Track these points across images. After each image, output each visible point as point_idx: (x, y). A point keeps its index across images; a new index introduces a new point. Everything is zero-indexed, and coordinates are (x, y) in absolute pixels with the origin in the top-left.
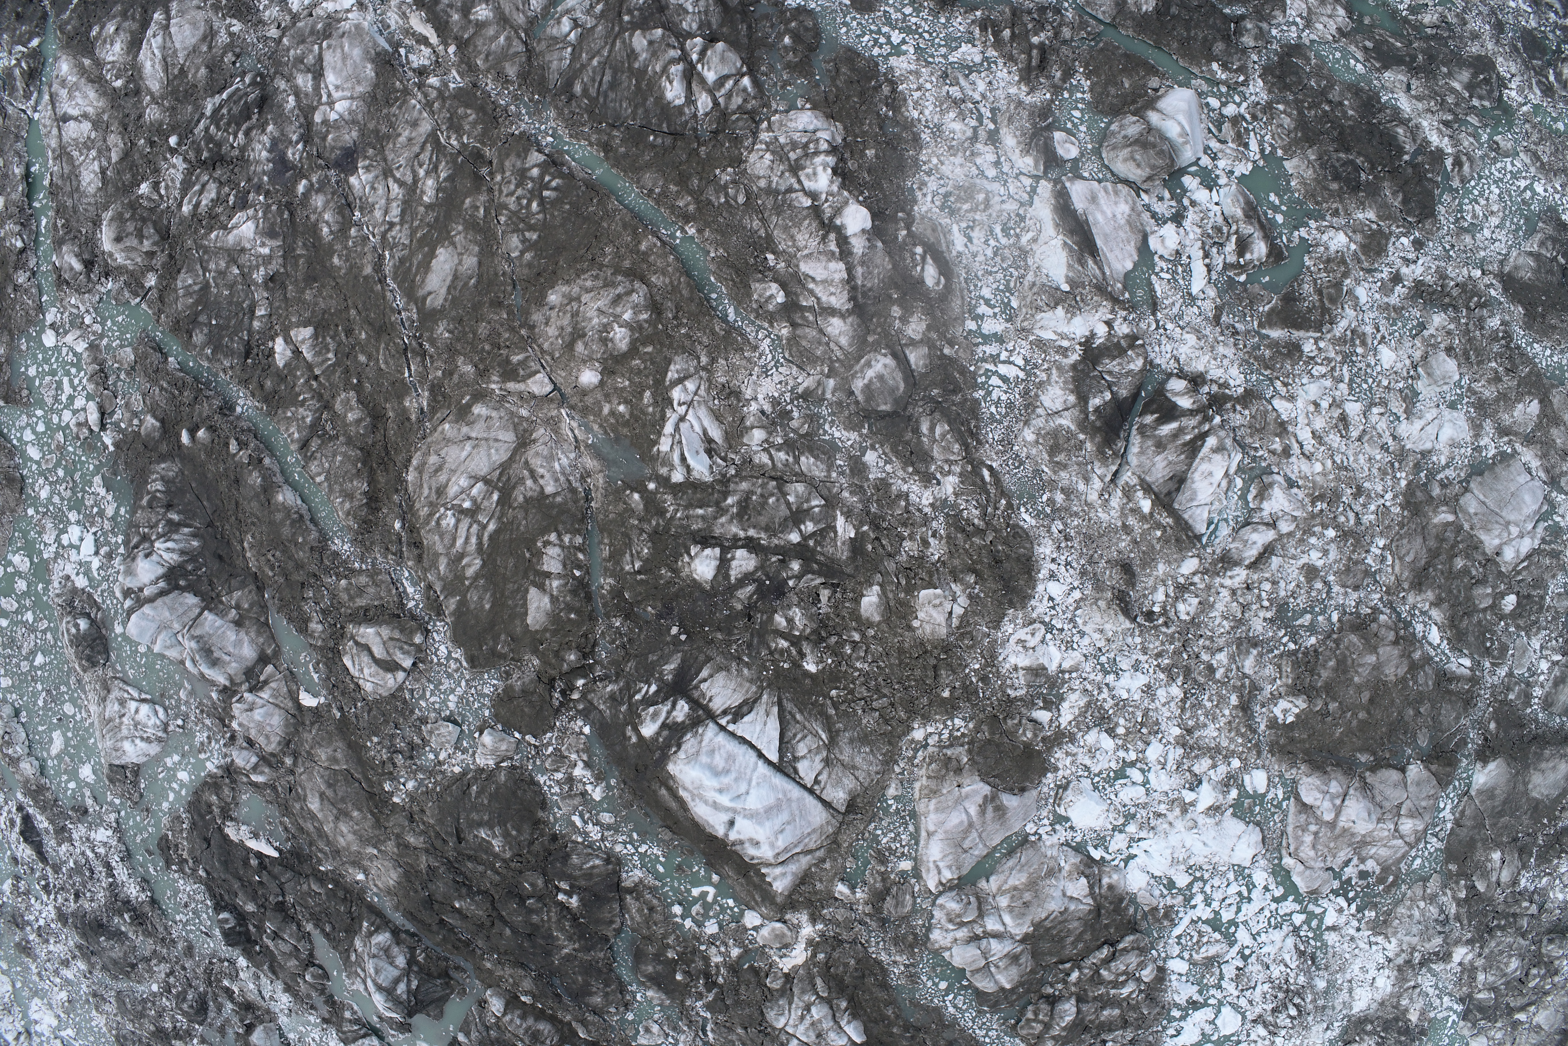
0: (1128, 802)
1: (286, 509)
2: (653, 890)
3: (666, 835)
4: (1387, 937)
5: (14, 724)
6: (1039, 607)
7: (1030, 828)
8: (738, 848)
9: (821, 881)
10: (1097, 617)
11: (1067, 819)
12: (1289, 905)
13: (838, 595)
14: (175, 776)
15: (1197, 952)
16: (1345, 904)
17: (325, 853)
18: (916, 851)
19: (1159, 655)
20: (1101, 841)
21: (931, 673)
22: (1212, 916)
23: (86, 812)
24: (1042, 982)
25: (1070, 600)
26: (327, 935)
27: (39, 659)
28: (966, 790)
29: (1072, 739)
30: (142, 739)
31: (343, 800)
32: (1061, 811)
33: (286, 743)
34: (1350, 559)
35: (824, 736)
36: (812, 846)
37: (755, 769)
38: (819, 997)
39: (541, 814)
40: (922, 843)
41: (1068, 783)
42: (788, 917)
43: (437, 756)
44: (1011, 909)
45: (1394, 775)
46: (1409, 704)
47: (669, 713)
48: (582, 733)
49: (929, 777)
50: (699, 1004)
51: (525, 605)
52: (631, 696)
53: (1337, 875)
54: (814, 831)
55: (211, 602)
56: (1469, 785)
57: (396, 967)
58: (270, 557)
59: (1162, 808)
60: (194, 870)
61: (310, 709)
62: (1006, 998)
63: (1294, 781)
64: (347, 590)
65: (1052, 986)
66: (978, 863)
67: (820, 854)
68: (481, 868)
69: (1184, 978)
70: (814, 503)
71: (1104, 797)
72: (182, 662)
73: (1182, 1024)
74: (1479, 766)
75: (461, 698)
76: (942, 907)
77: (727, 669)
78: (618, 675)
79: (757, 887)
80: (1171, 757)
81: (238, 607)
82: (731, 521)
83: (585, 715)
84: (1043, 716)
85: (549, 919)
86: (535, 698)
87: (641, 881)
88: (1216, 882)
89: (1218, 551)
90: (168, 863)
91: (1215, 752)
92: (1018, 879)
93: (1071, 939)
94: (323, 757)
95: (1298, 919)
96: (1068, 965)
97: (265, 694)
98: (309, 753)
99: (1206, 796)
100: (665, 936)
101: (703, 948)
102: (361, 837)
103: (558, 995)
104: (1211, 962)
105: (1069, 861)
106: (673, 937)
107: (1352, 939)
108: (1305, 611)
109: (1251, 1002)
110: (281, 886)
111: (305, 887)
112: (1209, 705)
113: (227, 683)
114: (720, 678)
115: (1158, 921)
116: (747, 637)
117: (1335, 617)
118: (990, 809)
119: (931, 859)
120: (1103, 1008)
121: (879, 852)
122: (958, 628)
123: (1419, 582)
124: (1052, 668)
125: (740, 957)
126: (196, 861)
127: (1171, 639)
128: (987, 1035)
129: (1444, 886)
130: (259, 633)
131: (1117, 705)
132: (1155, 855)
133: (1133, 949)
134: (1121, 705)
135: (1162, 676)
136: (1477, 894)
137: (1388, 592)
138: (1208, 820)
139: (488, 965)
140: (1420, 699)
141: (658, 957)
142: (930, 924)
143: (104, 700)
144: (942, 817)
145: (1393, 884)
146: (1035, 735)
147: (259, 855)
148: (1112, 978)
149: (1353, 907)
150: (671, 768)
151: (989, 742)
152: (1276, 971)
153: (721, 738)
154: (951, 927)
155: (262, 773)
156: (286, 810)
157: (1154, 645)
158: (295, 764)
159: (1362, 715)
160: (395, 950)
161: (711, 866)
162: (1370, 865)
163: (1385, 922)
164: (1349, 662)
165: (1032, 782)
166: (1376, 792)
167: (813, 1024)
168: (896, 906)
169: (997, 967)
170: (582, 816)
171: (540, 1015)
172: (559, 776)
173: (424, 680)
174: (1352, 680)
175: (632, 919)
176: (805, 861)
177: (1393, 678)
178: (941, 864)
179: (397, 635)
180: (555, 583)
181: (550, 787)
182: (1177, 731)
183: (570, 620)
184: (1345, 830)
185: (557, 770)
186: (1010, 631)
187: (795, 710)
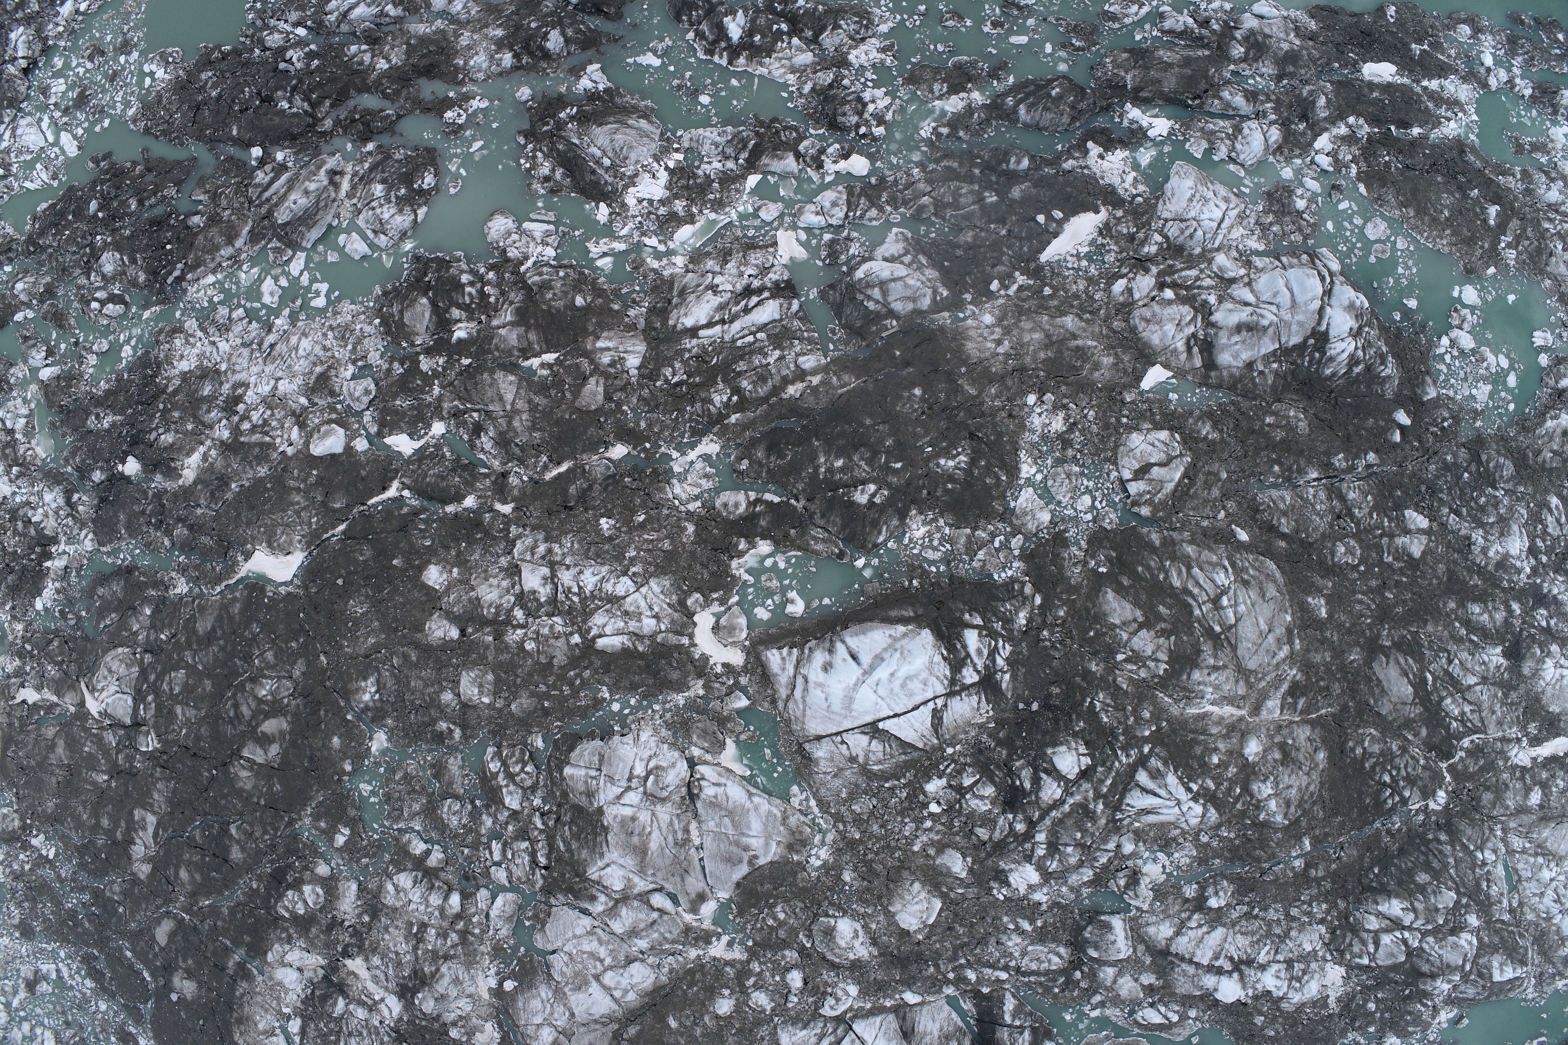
8: (826, 644)
9: (759, 692)
31: (1060, 353)
33: (1133, 334)
35: (875, 768)
36: (791, 705)
37: (889, 708)
42: (744, 646)
44: (635, 819)
47: (975, 666)
51: (1126, 599)
52: (1003, 638)
54: (804, 715)
55: (1281, 354)
67: (781, 705)
70: (1055, 865)
79: (782, 635)
81: (1262, 373)
82: (1086, 799)
93: (575, 845)
96: (551, 823)
114: (972, 715)
119: (728, 784)
130: (1232, 377)
133: (529, 880)
148: (516, 848)
150: (927, 636)
153: (930, 695)
154: (652, 765)
155: (1122, 292)
165: (738, 895)
168: (704, 731)
169: (592, 777)
176: (783, 692)
178: (721, 790)
180: (1125, 636)
187: (909, 758)
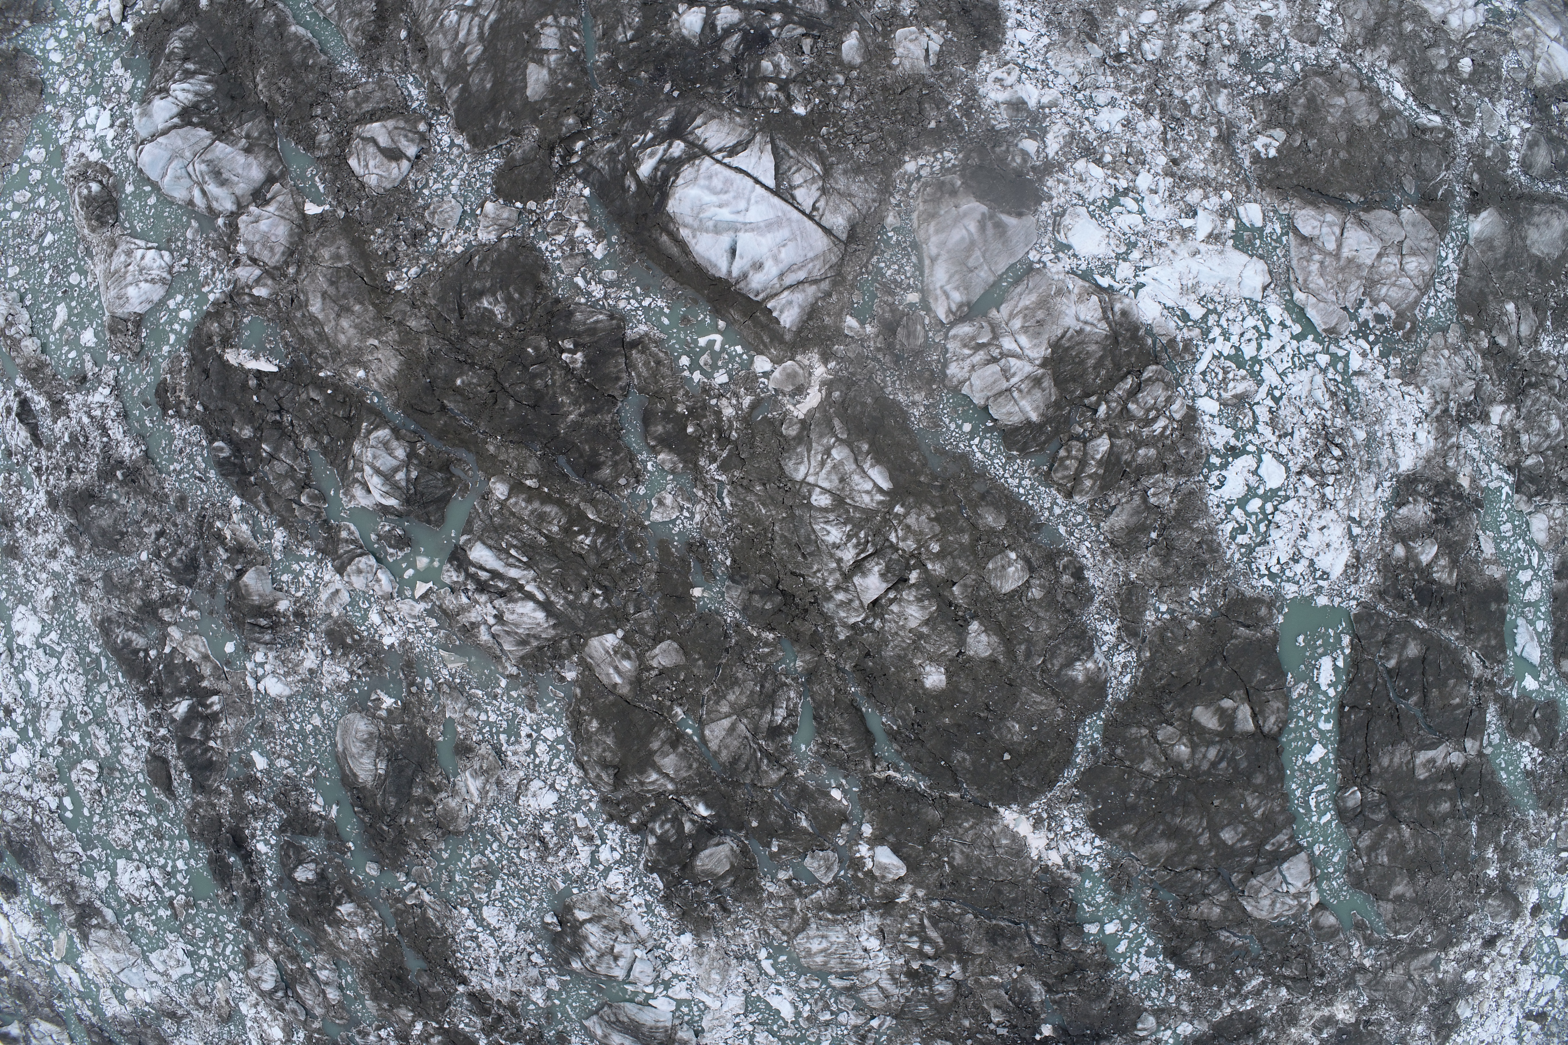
0: (1127, 230)
1: (298, 39)
2: (659, 343)
3: (670, 284)
4: (1417, 387)
5: (18, 307)
6: (1012, 52)
7: (1033, 256)
8: (742, 285)
9: (829, 315)
10: (1068, 57)
11: (1069, 247)
12: (1309, 345)
13: (820, 45)
14: (177, 316)
15: (1226, 390)
16: (1367, 347)
17: (325, 358)
18: (922, 282)
19: (1133, 92)
20: (1107, 269)
21: (915, 106)
22: (1233, 352)
23: (84, 379)
24: (1068, 421)
25: (1040, 45)
26: (325, 450)
27: (49, 238)
28: (964, 208)
29: (1062, 170)
30: (146, 281)
31: (345, 296)
32: (1061, 238)
33: (290, 252)
34: (1301, 17)
35: (818, 168)
36: (816, 274)
37: (753, 191)
38: (838, 439)
39: (543, 276)
40: (927, 271)
41: (1064, 211)
42: (798, 358)
43: (439, 241)
44: (1025, 329)
45: (1389, 215)
46: (1388, 152)
47: (666, 151)
48: (582, 195)
49: (925, 202)
50: (713, 467)
51: (524, 80)
52: (628, 148)
53: (1353, 317)
54: (816, 257)
55: (222, 134)
56: (1467, 237)
57: (395, 458)
58: (281, 84)
59: (1163, 236)
60: (191, 408)
61: (315, 216)
62: (1034, 438)
63: (1290, 217)
64: (354, 98)
65: (1081, 426)
66: (986, 292)
67: (825, 285)
68: (483, 342)
69: (1217, 420)
71: (1102, 225)
72: (191, 203)
73: (1224, 473)
74: (1471, 217)
75: (463, 180)
76: (955, 337)
77: (720, 118)
78: (615, 135)
79: (764, 327)
80: (1161, 184)
81: (248, 136)
83: (584, 178)
84: (1030, 145)
85: (554, 384)
86: (536, 164)
87: (647, 334)
88: (1231, 314)
89: (1173, 6)
90: (164, 408)
91: (1205, 182)
92: (1028, 300)
93: (1091, 362)
94: (327, 256)
95: (1323, 360)
96: (1094, 399)
97: (271, 208)
98: (312, 258)
99: (1204, 224)
100: (674, 391)
101: (713, 402)
102: (362, 330)
103: (565, 476)
104: (1242, 401)
105: (1075, 285)
106: (681, 392)
107: (1383, 387)
108: (1266, 59)
109: (1291, 451)
110: (279, 401)
111: (304, 396)
112: (1190, 138)
113: (234, 208)
114: (714, 125)
115: (1178, 354)
116: (736, 88)
117: (1298, 67)
118: (989, 225)
119: (938, 285)
120: (1138, 448)
121: (884, 285)
122: (937, 67)
123: (1372, 38)
124: (1032, 103)
125: (753, 406)
126: (194, 397)
127: (1143, 77)
128: (1019, 485)
129: (1466, 340)
130: (267, 157)
131: (1100, 138)
132: (1164, 280)
133: (1157, 380)
134: (1105, 137)
135: (1139, 112)
136: (1501, 350)
137: (1344, 48)
138: (1210, 247)
139: (491, 449)
140: (1398, 147)
141: (669, 415)
142: (946, 360)
143: (111, 255)
144: (942, 236)
145: (1412, 330)
146: (1025, 161)
147: (259, 374)
148: (1140, 413)
149: (1376, 349)
150: (673, 206)
151: (981, 167)
152: (1311, 415)
153: (718, 166)
154: (967, 351)
155: (265, 285)
156: (286, 321)
157: (1128, 83)
158: (298, 272)
159: (1343, 154)
160: (395, 444)
161: (717, 312)
162: (1384, 309)
163: (1412, 371)
164: (1319, 102)
165: (1029, 209)
166: (1373, 227)
167: (834, 467)
168: (908, 336)
169: (1020, 391)
170: (584, 277)
171: (546, 499)
172: (560, 239)
173: (427, 170)
174: (1325, 118)
175: (639, 375)
176: (811, 290)
177: (1365, 123)
178: (948, 288)
179: (402, 124)
180: (553, 57)
181: (552, 252)
182: (1162, 160)
183: (567, 89)
184: (1350, 261)
185: (558, 233)
186: (986, 69)
187: (788, 147)
